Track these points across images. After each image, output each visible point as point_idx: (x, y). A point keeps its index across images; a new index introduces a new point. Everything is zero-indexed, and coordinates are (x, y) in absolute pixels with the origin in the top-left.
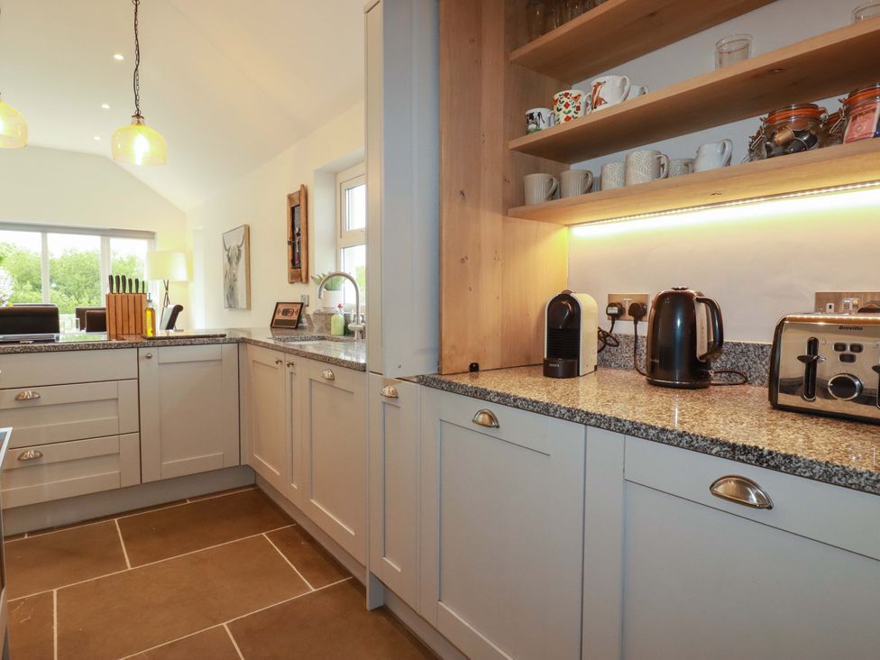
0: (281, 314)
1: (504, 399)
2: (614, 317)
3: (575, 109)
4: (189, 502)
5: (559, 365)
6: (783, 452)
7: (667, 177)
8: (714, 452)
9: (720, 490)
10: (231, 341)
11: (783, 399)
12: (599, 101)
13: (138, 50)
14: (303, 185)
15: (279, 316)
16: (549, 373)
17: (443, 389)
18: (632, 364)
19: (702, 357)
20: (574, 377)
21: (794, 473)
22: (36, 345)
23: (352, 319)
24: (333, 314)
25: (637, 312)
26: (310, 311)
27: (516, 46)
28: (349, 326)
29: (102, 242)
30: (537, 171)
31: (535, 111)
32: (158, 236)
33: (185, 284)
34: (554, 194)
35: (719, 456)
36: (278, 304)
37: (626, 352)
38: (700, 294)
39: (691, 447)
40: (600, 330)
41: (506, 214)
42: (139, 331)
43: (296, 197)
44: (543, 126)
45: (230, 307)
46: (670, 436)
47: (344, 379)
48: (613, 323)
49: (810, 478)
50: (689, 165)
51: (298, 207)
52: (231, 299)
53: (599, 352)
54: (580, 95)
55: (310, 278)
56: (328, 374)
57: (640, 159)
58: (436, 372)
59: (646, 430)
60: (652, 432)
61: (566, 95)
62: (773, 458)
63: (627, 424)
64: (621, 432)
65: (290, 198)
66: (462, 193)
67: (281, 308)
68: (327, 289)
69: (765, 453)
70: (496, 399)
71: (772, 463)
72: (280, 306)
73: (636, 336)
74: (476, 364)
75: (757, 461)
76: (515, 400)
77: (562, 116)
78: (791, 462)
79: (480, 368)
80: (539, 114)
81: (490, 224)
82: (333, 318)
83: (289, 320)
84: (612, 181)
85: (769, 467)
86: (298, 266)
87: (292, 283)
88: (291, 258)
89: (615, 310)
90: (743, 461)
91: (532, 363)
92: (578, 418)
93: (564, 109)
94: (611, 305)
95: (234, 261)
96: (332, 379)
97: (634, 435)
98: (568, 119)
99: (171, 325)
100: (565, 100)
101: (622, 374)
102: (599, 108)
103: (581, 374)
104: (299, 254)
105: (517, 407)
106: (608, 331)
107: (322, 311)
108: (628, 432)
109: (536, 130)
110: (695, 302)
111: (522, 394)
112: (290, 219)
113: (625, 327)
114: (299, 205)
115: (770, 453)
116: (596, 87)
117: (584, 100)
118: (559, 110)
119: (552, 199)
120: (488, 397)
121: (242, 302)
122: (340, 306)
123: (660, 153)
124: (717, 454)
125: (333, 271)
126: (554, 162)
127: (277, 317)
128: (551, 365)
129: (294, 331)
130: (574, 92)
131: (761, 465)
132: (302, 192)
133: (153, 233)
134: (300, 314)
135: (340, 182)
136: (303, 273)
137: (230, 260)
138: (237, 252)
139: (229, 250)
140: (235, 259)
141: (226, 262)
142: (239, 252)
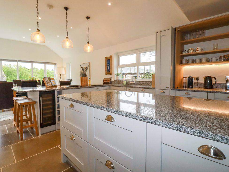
0: (105, 81)
1: (192, 91)
19: (213, 85)
26: (112, 80)
34: (188, 63)
36: (104, 79)
37: (195, 85)
38: (213, 77)
41: (180, 65)
55: (113, 74)
61: (192, 49)
65: (106, 58)
68: (117, 76)
73: (197, 83)
76: (195, 91)
79: (178, 88)
80: (186, 51)
83: (108, 82)
86: (109, 71)
87: (107, 75)
91: (181, 87)
98: (192, 52)
102: (198, 51)
103: (193, 88)
112: (106, 62)
114: (110, 59)
116: (197, 48)
120: (189, 91)
122: (124, 79)
132: (111, 57)
133: (56, 63)
134: (110, 81)
135: (118, 55)
136: (111, 73)
137: (83, 70)
138: (86, 68)
139: (83, 68)
140: (85, 70)
141: (82, 70)
142: (87, 68)
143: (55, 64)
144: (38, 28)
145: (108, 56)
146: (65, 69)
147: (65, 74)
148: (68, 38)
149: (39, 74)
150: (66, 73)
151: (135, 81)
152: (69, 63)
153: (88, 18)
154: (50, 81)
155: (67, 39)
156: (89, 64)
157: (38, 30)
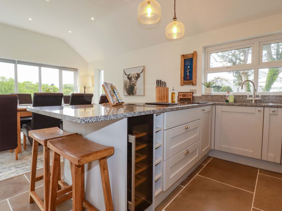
0: (182, 96)
26: (195, 95)
43: (189, 55)
45: (129, 95)
72: (180, 94)
83: (186, 98)
87: (183, 86)
114: (192, 58)
132: (195, 54)
133: (77, 69)
134: (193, 96)
135: (208, 50)
136: (194, 82)
137: (130, 79)
138: (137, 76)
139: (130, 76)
140: (133, 79)
141: (126, 79)
142: (139, 75)
143: (75, 70)
145: (188, 52)
146: (93, 77)
147: (91, 87)
149: (35, 90)
150: (93, 86)
151: (260, 96)
152: (98, 69)
154: (115, 93)
156: (142, 68)
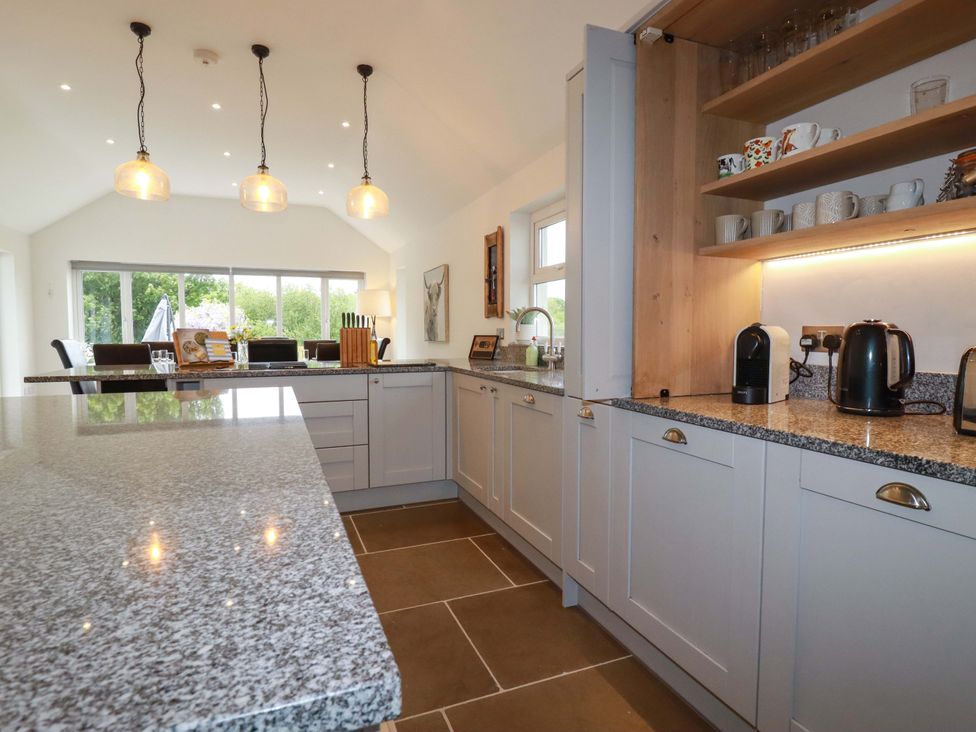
1: (691, 419)
2: (808, 349)
3: (765, 155)
4: (405, 508)
5: (748, 393)
6: (939, 461)
7: (857, 217)
8: (879, 462)
9: (886, 494)
10: (440, 369)
11: (966, 425)
12: (789, 147)
13: (366, 121)
14: (500, 227)
15: (477, 348)
16: (738, 399)
17: (635, 410)
18: (826, 394)
19: (893, 387)
20: (763, 403)
21: (948, 478)
22: (296, 370)
23: (546, 350)
24: (527, 346)
25: (831, 343)
27: (709, 99)
28: (544, 357)
29: (322, 282)
30: (729, 211)
31: (727, 157)
32: (367, 277)
33: (389, 319)
34: (745, 234)
35: (884, 465)
36: (475, 337)
37: (820, 384)
38: (893, 326)
39: (859, 458)
40: (792, 361)
41: (696, 252)
42: (365, 360)
43: (493, 237)
44: (735, 171)
45: (430, 339)
46: (841, 449)
47: (543, 401)
48: (807, 355)
49: (962, 483)
50: (883, 201)
51: (494, 248)
52: (431, 333)
53: (791, 383)
54: (770, 141)
55: (505, 313)
56: (530, 398)
57: (829, 200)
58: (629, 395)
59: (820, 444)
60: (824, 446)
61: (757, 142)
62: (930, 466)
63: (802, 439)
64: (797, 446)
65: (487, 238)
66: (655, 237)
67: (479, 340)
68: (524, 324)
69: (924, 462)
70: (685, 419)
71: (930, 471)
72: (477, 339)
73: (831, 367)
74: (667, 391)
75: (916, 469)
76: (702, 420)
77: (753, 162)
78: (946, 469)
79: (670, 395)
80: (731, 160)
81: (681, 263)
82: (528, 350)
83: (485, 351)
84: (804, 220)
85: (926, 474)
86: (494, 303)
87: (488, 317)
88: (487, 294)
89: (809, 342)
90: (904, 470)
91: (722, 391)
92: (759, 435)
93: (755, 155)
94: (805, 337)
95: (435, 297)
96: (533, 402)
97: (809, 449)
98: (758, 164)
99: (380, 355)
100: (756, 147)
101: (815, 403)
102: (789, 154)
103: (770, 401)
104: (495, 290)
105: (704, 426)
106: (802, 362)
107: (516, 343)
108: (803, 446)
109: (728, 175)
110: (886, 334)
111: (708, 415)
112: (487, 258)
113: (820, 359)
114: (496, 245)
115: (928, 462)
116: (786, 134)
117: (776, 145)
118: (750, 156)
119: (744, 239)
120: (677, 417)
121: (441, 335)
122: (534, 339)
123: (851, 193)
124: (882, 464)
125: (527, 307)
126: (746, 201)
127: (475, 349)
128: (740, 392)
129: (490, 362)
130: (765, 140)
131: (920, 473)
132: (499, 233)
133: (363, 274)
134: (496, 346)
135: (534, 221)
136: (500, 310)
137: (430, 297)
139: (429, 288)
141: (427, 298)
142: (439, 289)
143: (360, 275)
144: (142, 146)
145: (493, 228)
148: (265, 171)
153: (365, 70)
154: (203, 344)
155: (263, 172)
157: (143, 153)
